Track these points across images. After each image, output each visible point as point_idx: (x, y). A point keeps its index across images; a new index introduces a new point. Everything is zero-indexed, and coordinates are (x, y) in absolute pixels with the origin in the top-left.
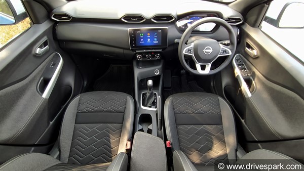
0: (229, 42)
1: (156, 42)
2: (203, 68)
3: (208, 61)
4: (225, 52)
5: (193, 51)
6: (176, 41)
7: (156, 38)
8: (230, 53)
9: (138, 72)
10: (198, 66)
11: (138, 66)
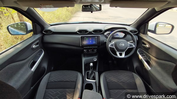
0: (133, 41)
1: (94, 43)
2: (121, 54)
3: (123, 51)
4: (131, 45)
5: (114, 45)
6: (105, 41)
7: (94, 40)
8: (134, 46)
9: (84, 59)
10: (118, 53)
11: (84, 56)
